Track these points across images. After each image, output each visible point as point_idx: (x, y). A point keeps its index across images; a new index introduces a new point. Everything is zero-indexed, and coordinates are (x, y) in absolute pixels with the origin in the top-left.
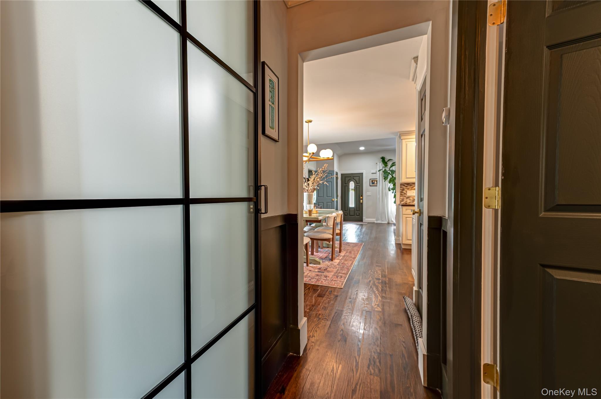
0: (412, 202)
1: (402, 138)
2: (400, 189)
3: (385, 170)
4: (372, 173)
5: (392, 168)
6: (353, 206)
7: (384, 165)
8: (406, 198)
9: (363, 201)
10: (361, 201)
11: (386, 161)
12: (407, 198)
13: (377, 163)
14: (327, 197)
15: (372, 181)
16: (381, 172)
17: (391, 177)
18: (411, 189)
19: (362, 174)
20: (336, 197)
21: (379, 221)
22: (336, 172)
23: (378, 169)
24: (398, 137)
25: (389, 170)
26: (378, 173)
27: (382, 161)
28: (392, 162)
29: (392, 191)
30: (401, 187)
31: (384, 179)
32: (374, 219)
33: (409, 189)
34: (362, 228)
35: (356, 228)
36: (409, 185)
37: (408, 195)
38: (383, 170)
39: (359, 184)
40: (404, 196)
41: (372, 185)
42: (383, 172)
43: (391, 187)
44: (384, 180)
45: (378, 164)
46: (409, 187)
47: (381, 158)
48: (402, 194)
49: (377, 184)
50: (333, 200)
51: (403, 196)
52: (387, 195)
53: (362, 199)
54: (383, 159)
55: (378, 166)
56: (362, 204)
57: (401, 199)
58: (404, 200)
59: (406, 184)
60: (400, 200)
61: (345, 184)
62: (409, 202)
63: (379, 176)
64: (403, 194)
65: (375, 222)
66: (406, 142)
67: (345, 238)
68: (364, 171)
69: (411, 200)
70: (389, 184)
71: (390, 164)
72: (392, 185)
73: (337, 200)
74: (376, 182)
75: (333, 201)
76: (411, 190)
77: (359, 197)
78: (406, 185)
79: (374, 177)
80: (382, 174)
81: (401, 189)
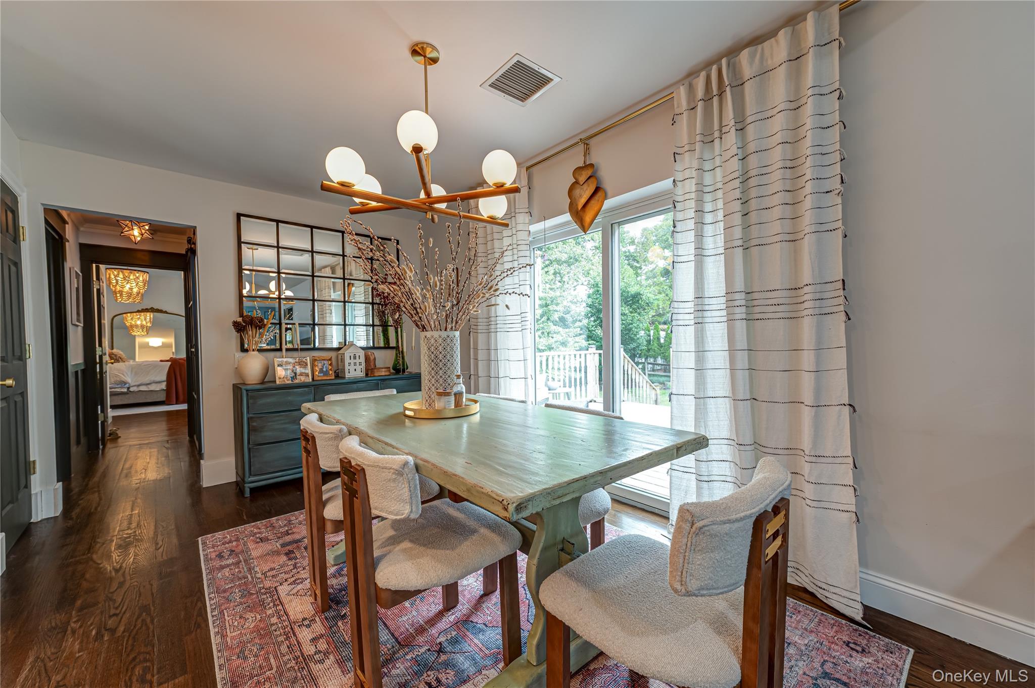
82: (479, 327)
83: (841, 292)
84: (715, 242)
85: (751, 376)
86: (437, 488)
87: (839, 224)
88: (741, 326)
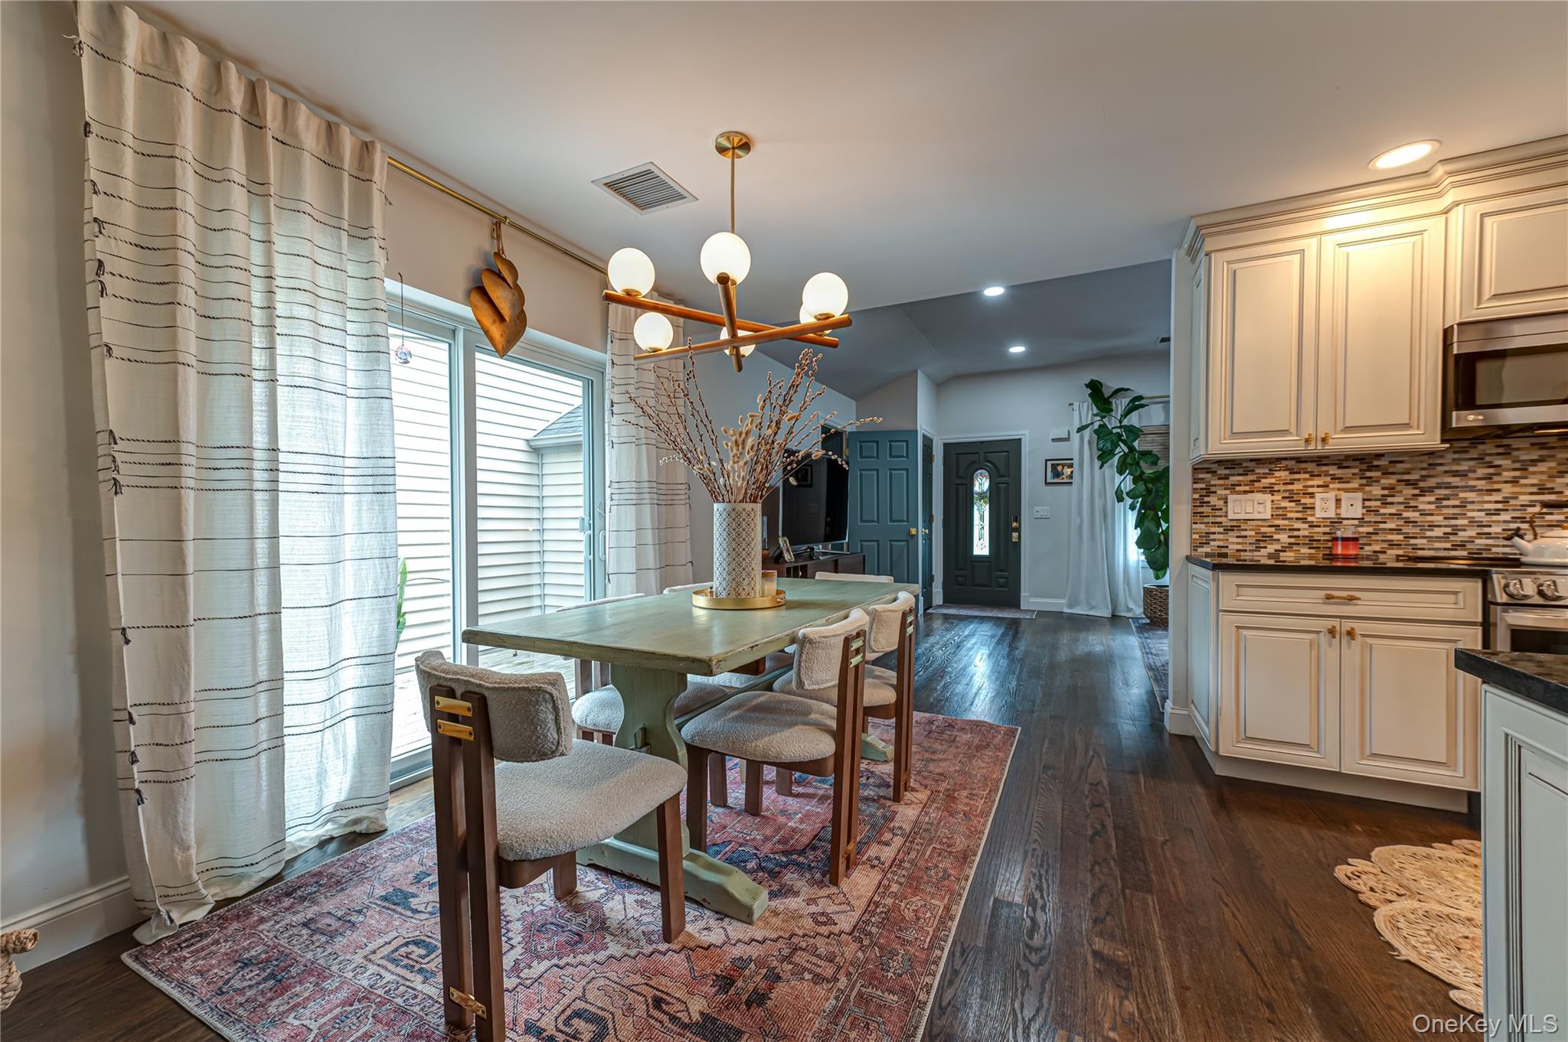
0: (1253, 547)
1: (1209, 245)
2: (1190, 491)
3: (1100, 426)
4: (1054, 440)
5: (1131, 419)
6: (986, 552)
7: (1098, 408)
8: (1221, 530)
9: (1022, 534)
10: (1015, 535)
11: (1106, 396)
12: (1227, 530)
13: (1071, 404)
14: (891, 521)
15: (1054, 467)
16: (1087, 433)
17: (1127, 450)
18: (1247, 488)
19: (1017, 443)
20: (924, 521)
21: (1078, 608)
22: (924, 436)
23: (1077, 425)
24: (1183, 252)
25: (1120, 427)
26: (1076, 437)
27: (1090, 395)
28: (1128, 400)
29: (1129, 501)
30: (1196, 481)
31: (1100, 457)
32: (1063, 601)
33: (1238, 488)
34: (1016, 636)
35: (992, 637)
36: (1241, 471)
37: (1230, 516)
38: (1096, 426)
39: (1006, 479)
40: (1211, 520)
41: (1054, 481)
42: (1095, 431)
43: (1125, 487)
44: (1097, 463)
45: (1076, 405)
46: (1240, 478)
47: (1087, 386)
48: (1200, 510)
49: (1071, 476)
50: (913, 531)
51: (1206, 520)
52: (1107, 517)
53: (1018, 530)
54: (1095, 388)
55: (1076, 414)
56: (1018, 545)
57: (1196, 536)
58: (1212, 537)
59: (1219, 462)
60: (1192, 540)
61: (958, 477)
62: (1240, 547)
63: (1080, 449)
64: (1206, 509)
65: (1066, 610)
66: (1228, 263)
67: (945, 687)
68: (1027, 432)
69: (1248, 541)
70: (1117, 475)
71: (1120, 404)
72: (1129, 479)
73: (927, 531)
74: (1067, 471)
75: (913, 536)
76: (1245, 492)
77: (1008, 525)
78: (1222, 472)
79: (1060, 451)
80: (1090, 442)
81: (1195, 490)
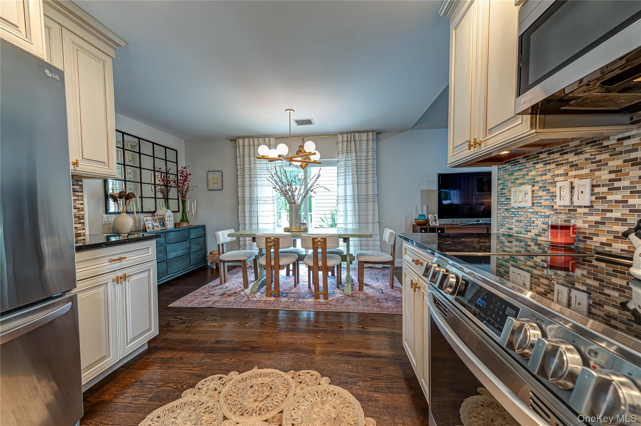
37: (512, 205)
64: (503, 199)
82: (246, 202)
83: (377, 197)
84: (349, 181)
85: (359, 217)
86: (298, 256)
87: (376, 181)
88: (357, 204)
